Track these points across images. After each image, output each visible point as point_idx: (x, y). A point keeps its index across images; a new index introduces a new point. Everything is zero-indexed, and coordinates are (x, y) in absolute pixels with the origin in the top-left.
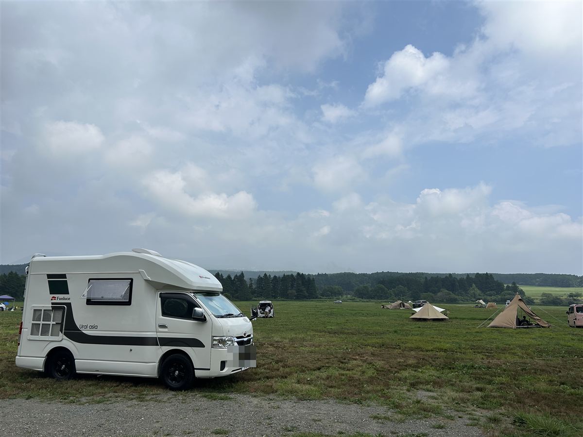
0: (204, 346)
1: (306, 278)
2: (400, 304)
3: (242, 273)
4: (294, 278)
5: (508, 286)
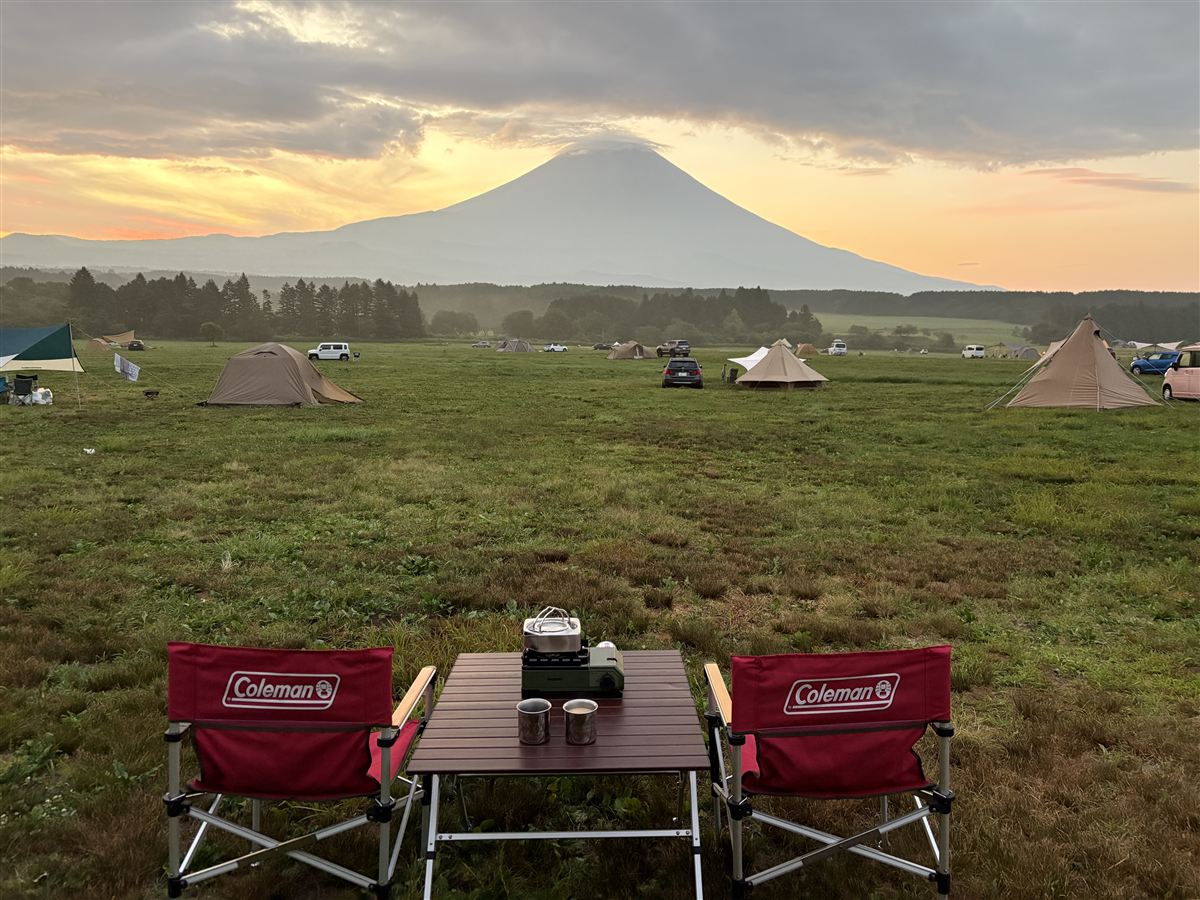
1: (399, 292)
2: (635, 347)
4: (369, 291)
5: (793, 313)
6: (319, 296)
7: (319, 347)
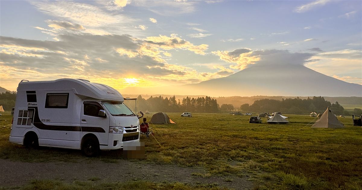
0: (105, 132)
3: (174, 96)
4: (204, 99)
5: (333, 104)
6: (192, 101)
7: (183, 113)
